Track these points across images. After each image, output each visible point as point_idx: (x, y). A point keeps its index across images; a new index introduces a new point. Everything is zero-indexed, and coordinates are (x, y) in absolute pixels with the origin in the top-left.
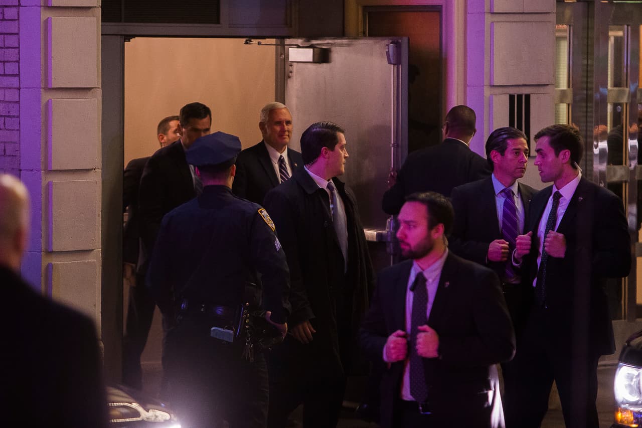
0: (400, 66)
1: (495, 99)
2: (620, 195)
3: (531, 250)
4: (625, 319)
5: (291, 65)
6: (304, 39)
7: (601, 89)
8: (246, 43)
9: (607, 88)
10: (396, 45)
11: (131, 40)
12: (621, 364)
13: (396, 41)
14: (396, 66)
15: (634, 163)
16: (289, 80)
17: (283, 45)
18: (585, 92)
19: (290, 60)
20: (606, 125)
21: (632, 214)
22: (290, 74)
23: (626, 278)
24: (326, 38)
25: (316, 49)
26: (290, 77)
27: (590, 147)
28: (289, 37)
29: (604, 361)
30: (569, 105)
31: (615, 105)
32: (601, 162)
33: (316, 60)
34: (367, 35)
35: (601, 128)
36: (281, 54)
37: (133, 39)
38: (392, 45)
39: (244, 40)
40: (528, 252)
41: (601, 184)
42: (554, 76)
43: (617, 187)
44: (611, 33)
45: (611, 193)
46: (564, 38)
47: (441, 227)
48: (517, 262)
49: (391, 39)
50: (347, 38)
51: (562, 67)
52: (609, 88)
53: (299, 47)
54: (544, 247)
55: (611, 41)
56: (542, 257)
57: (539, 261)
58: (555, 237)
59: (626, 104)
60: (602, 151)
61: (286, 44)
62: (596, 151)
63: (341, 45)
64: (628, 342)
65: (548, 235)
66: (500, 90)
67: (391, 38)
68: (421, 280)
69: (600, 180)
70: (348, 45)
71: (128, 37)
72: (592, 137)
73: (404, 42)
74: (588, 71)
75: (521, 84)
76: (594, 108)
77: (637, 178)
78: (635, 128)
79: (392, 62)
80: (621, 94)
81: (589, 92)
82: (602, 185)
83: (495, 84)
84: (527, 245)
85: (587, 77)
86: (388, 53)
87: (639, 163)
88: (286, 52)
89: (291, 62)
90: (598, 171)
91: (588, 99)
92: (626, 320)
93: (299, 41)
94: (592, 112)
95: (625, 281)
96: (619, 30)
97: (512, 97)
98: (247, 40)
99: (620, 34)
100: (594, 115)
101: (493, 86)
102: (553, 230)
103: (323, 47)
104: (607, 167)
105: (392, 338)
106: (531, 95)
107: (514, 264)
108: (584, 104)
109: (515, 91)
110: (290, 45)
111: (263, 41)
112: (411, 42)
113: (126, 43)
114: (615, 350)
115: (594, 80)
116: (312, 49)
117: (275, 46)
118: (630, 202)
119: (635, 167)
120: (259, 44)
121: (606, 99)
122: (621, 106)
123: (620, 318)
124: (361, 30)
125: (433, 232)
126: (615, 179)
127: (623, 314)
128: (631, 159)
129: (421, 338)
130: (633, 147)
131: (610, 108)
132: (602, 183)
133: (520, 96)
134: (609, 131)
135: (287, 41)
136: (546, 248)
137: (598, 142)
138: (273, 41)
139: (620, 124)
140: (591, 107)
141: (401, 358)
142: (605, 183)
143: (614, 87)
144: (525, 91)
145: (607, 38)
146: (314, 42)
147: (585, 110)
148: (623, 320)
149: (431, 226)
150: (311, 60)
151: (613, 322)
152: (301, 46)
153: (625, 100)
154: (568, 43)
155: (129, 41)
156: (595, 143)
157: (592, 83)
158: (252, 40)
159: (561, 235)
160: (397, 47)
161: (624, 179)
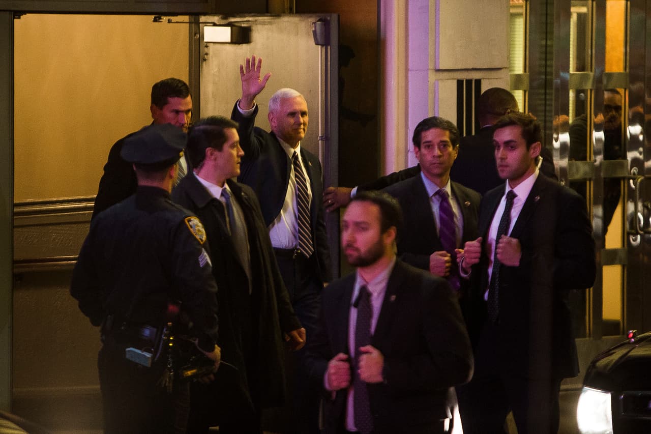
0: (329, 47)
1: (441, 84)
2: (584, 194)
3: (480, 259)
4: (590, 336)
5: (207, 46)
6: (220, 16)
7: (562, 74)
8: (155, 20)
9: (569, 72)
10: (324, 23)
11: (21, 17)
12: (586, 388)
13: (323, 18)
14: (324, 47)
15: (599, 158)
16: (204, 63)
17: (198, 23)
18: (543, 77)
19: (206, 40)
20: (568, 115)
21: (597, 217)
22: (206, 56)
23: (591, 289)
24: (246, 14)
25: (234, 28)
26: (205, 60)
27: (549, 140)
28: (205, 14)
29: (566, 385)
30: (525, 92)
31: (578, 92)
32: (562, 157)
33: (234, 41)
34: (295, 12)
35: (562, 118)
36: (195, 34)
37: (24, 16)
38: (319, 22)
39: (153, 17)
40: (477, 261)
41: (561, 183)
42: (508, 58)
43: (580, 185)
44: (573, 9)
45: (573, 192)
46: (519, 15)
47: (393, 232)
48: (466, 273)
49: (318, 16)
50: (269, 14)
51: (517, 49)
52: (571, 72)
53: (215, 25)
54: (496, 254)
55: (574, 19)
56: (494, 266)
57: (490, 270)
58: (509, 243)
59: (591, 90)
60: (563, 145)
61: (201, 21)
62: (556, 145)
63: (264, 23)
64: (594, 363)
65: (500, 241)
66: (446, 75)
67: (320, 15)
68: (365, 294)
69: (561, 177)
70: (270, 23)
71: (18, 14)
72: (551, 129)
73: (333, 19)
74: (546, 53)
75: (471, 68)
76: (554, 95)
77: (602, 175)
78: (600, 118)
79: (320, 43)
80: (584, 78)
81: (548, 77)
82: (563, 183)
83: (441, 68)
84: (476, 252)
85: (546, 60)
86: (315, 32)
87: (605, 158)
88: (201, 31)
89: (206, 42)
90: (559, 168)
91: (547, 84)
92: (592, 339)
93: (216, 19)
94: (551, 100)
95: (590, 293)
96: (583, 5)
97: (460, 83)
98: (155, 18)
99: (584, 10)
100: (553, 104)
101: (438, 71)
102: (506, 234)
103: (243, 25)
104: (569, 163)
105: (334, 363)
106: (482, 81)
107: (462, 275)
108: (543, 91)
109: (464, 76)
110: (206, 23)
111: (174, 19)
112: (340, 20)
113: (15, 20)
114: (579, 372)
115: (554, 63)
116: (230, 28)
117: (188, 24)
118: (596, 203)
119: (601, 163)
120: (170, 21)
121: (568, 85)
122: (584, 93)
123: (585, 336)
124: (287, 5)
125: (385, 236)
126: (578, 176)
127: (587, 330)
128: (597, 153)
129: (364, 360)
130: (598, 140)
131: (572, 94)
132: (562, 181)
133: (469, 82)
134: (571, 122)
135: (203, 19)
136: (498, 255)
137: (558, 134)
138: (186, 18)
139: (584, 113)
140: (551, 94)
141: (344, 385)
142: (566, 180)
143: (577, 71)
144: (475, 76)
145: (569, 15)
146: (232, 20)
147: (543, 97)
148: (587, 338)
149: (384, 229)
150: (229, 40)
151: (577, 340)
152: (218, 23)
153: (589, 86)
154: (524, 21)
155: (19, 18)
156: (555, 136)
157: (551, 66)
158: (162, 17)
159: (515, 241)
160: (325, 25)
161: (588, 177)
